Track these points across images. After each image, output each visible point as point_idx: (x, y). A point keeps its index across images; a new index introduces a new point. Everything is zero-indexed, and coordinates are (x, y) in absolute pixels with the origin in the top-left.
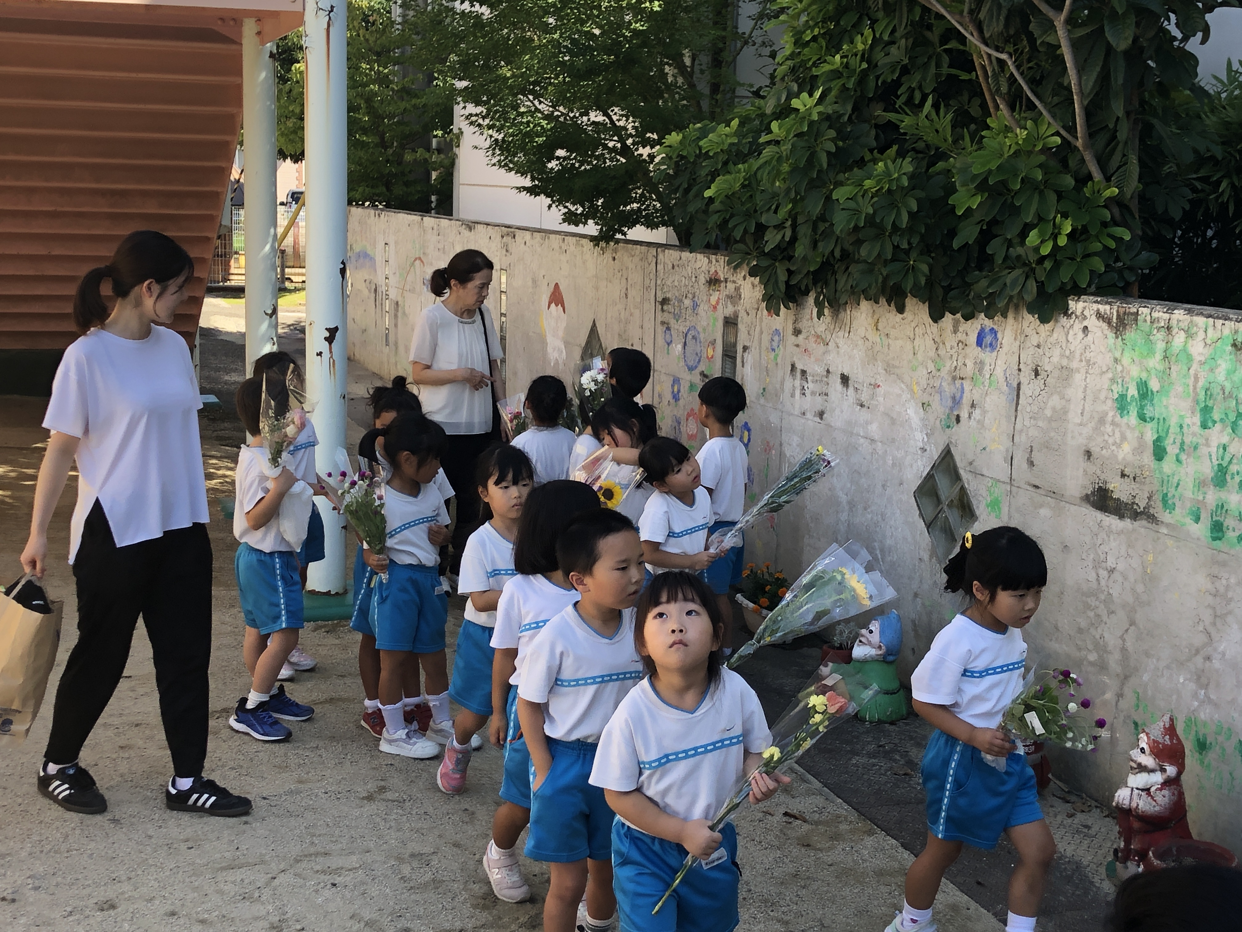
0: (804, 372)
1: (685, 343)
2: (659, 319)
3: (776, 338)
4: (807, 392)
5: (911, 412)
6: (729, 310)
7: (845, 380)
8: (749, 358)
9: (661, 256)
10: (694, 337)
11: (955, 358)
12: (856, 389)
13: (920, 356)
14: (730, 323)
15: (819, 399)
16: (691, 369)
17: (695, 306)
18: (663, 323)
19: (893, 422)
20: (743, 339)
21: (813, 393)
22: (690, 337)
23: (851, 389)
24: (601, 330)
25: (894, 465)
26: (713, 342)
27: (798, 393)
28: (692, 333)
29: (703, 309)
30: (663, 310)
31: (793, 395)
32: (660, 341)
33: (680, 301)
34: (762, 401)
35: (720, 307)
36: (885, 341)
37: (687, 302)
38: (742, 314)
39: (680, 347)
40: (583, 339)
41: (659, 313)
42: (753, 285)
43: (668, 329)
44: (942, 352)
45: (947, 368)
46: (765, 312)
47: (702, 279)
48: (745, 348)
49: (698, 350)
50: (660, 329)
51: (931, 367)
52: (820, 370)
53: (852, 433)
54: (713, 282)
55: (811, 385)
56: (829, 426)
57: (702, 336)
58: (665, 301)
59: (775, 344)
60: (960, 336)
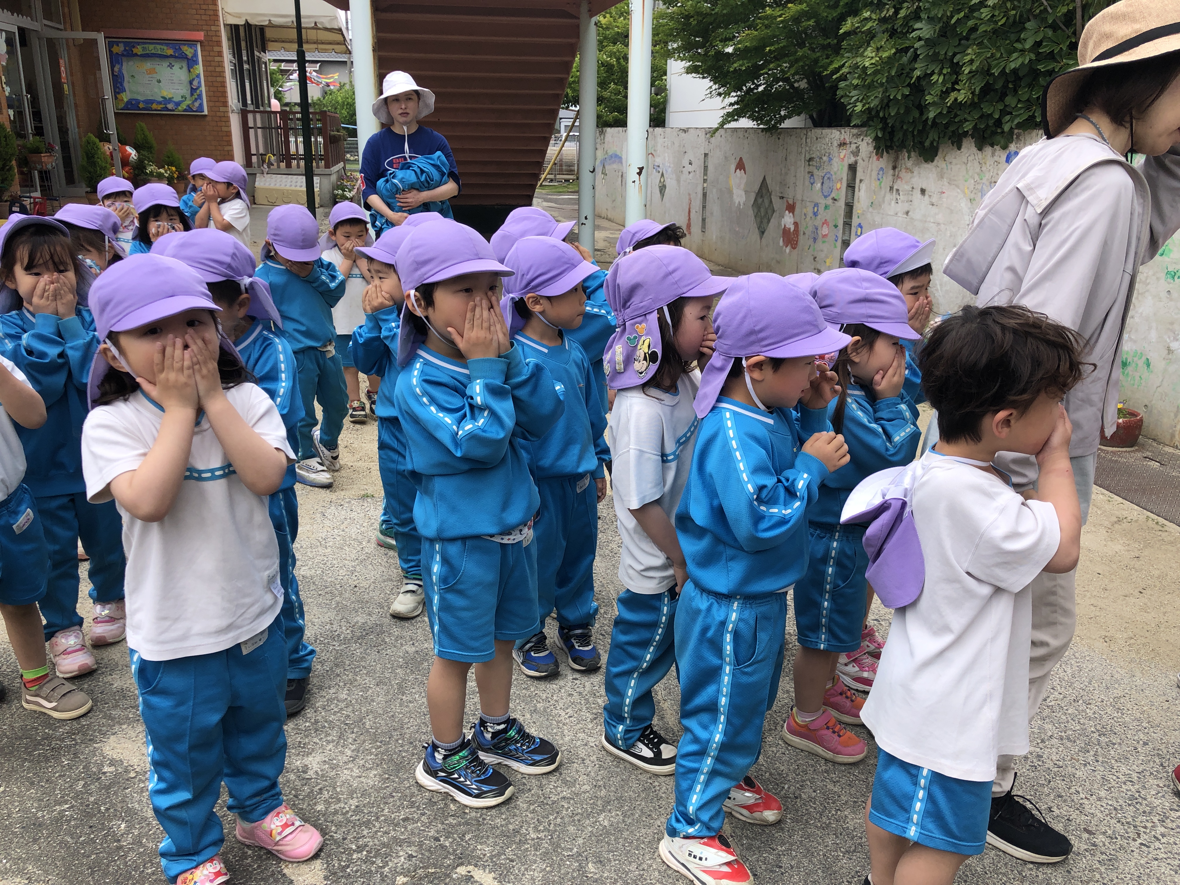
0: (897, 190)
1: (823, 183)
2: (807, 170)
3: (881, 172)
4: (899, 201)
5: (963, 205)
6: (852, 160)
7: (923, 191)
8: (863, 186)
9: (809, 134)
10: (829, 178)
11: (992, 170)
12: (930, 196)
13: (970, 174)
14: (853, 168)
15: (906, 204)
16: (826, 197)
17: (830, 160)
18: (809, 172)
19: (952, 211)
20: (859, 175)
21: (903, 202)
22: (826, 178)
23: (927, 196)
24: (769, 181)
25: (951, 236)
26: (841, 180)
27: (893, 202)
28: (828, 176)
29: (835, 161)
30: (809, 165)
31: (890, 204)
32: (807, 183)
33: (821, 158)
34: (871, 209)
35: (846, 159)
36: (949, 166)
37: (825, 158)
38: (860, 162)
39: (819, 185)
40: (757, 187)
41: (807, 167)
42: (868, 144)
43: (812, 175)
44: (984, 169)
45: (987, 177)
46: (875, 158)
47: (835, 144)
48: (861, 181)
49: (831, 185)
50: (807, 176)
51: (977, 178)
52: (908, 187)
53: (926, 221)
54: (842, 144)
55: (901, 197)
56: (912, 219)
57: (834, 177)
58: (811, 159)
59: (880, 177)
60: (996, 158)
